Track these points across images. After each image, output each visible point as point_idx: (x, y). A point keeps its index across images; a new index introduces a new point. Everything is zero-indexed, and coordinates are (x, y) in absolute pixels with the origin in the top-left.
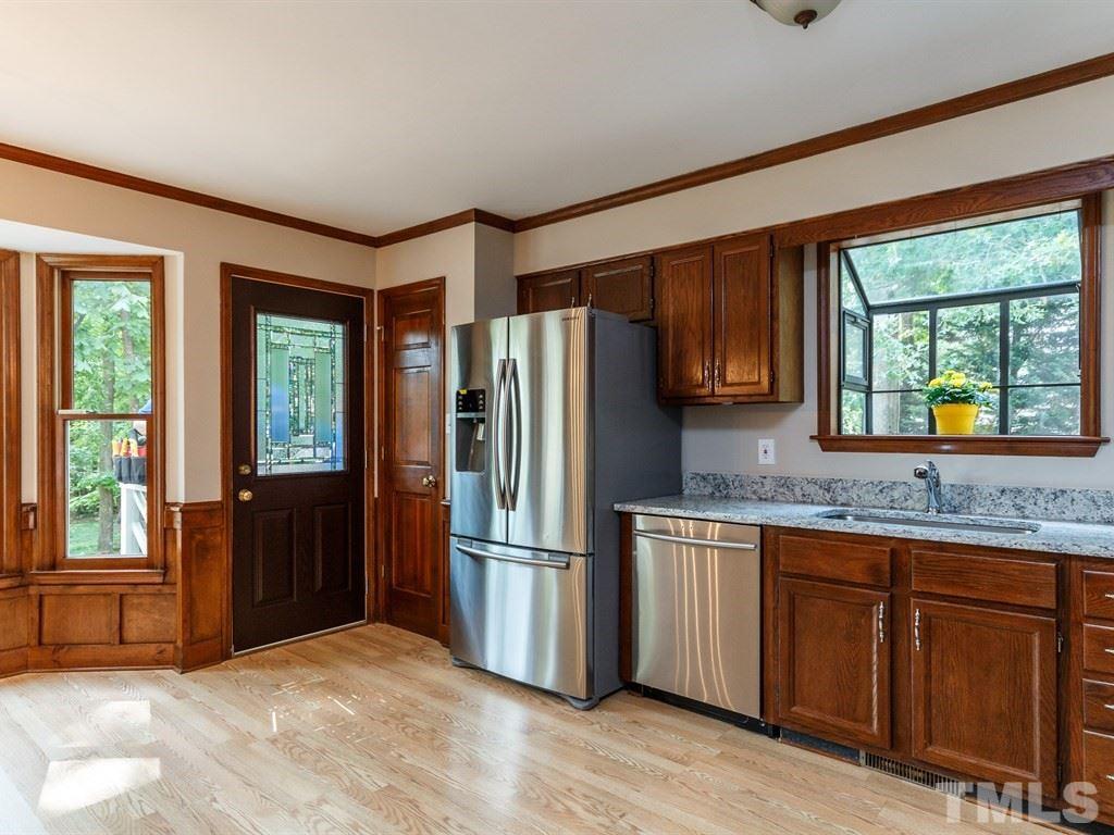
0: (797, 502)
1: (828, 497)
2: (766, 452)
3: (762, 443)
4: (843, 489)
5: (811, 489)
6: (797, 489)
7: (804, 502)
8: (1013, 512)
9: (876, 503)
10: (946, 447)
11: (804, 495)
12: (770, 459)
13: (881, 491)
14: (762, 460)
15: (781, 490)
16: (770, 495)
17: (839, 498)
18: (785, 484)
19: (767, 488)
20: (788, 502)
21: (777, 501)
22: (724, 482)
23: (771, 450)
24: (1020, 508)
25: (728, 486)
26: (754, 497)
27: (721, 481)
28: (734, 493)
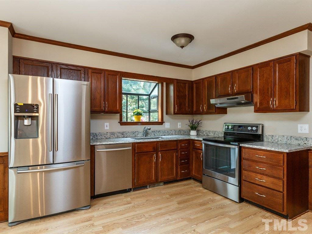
0: (116, 138)
1: (123, 136)
2: (107, 126)
3: (106, 124)
4: (126, 134)
5: (119, 134)
6: (116, 135)
7: (117, 138)
8: (154, 135)
9: (132, 136)
10: (140, 124)
11: (117, 136)
12: (108, 128)
13: (133, 134)
14: (106, 128)
15: (112, 135)
16: (109, 137)
17: (125, 136)
18: (113, 134)
19: (108, 135)
20: (113, 138)
21: (111, 138)
22: (96, 135)
23: (108, 126)
24: (154, 134)
25: (97, 136)
26: (105, 138)
27: (95, 135)
28: (99, 137)
